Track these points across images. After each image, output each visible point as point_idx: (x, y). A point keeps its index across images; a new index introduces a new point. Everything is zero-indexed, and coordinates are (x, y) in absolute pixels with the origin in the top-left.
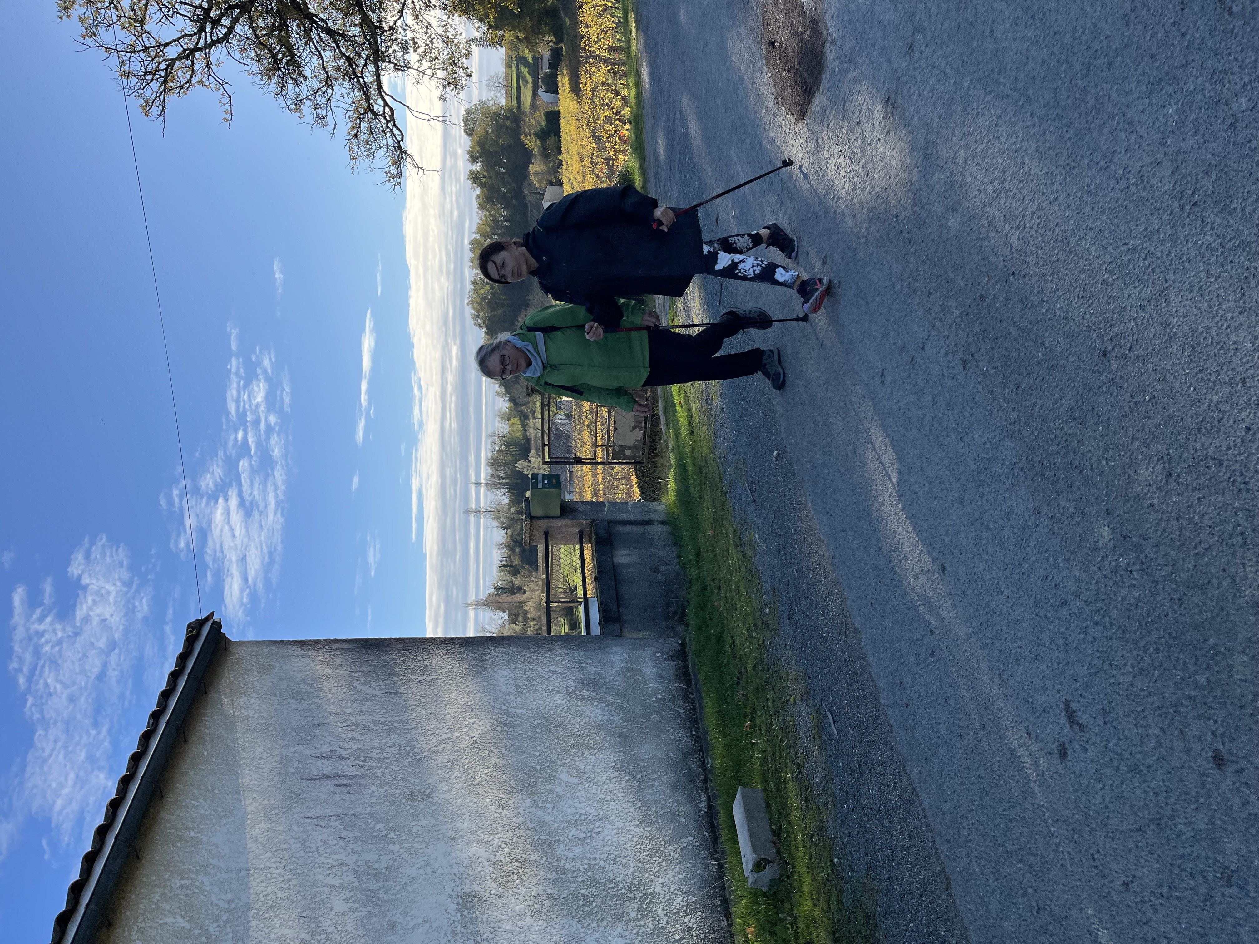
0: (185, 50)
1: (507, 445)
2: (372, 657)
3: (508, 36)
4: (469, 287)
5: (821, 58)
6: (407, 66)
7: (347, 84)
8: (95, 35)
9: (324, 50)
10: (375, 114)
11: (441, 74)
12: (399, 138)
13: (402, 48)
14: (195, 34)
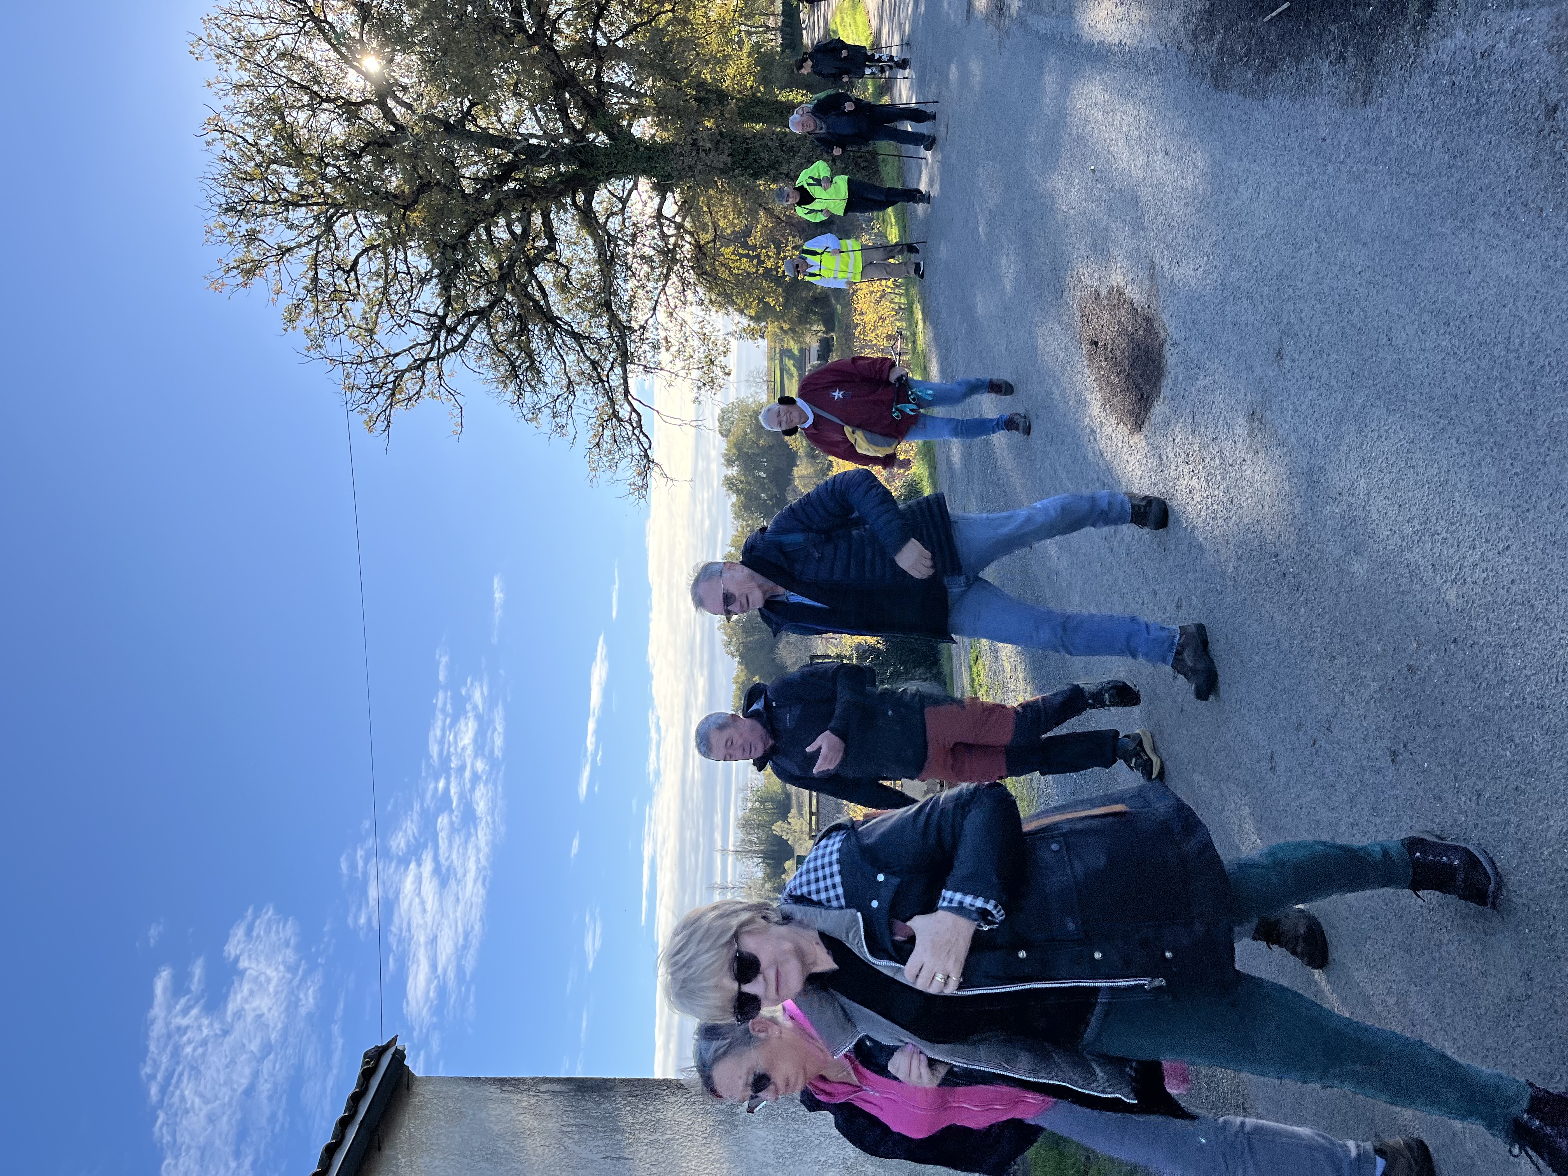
0: (416, 360)
1: (762, 801)
2: (590, 1105)
3: (772, 327)
5: (1160, 364)
6: (659, 367)
7: (590, 389)
8: (320, 347)
9: (567, 354)
10: (620, 420)
11: (695, 374)
12: (647, 446)
13: (654, 347)
14: (428, 343)
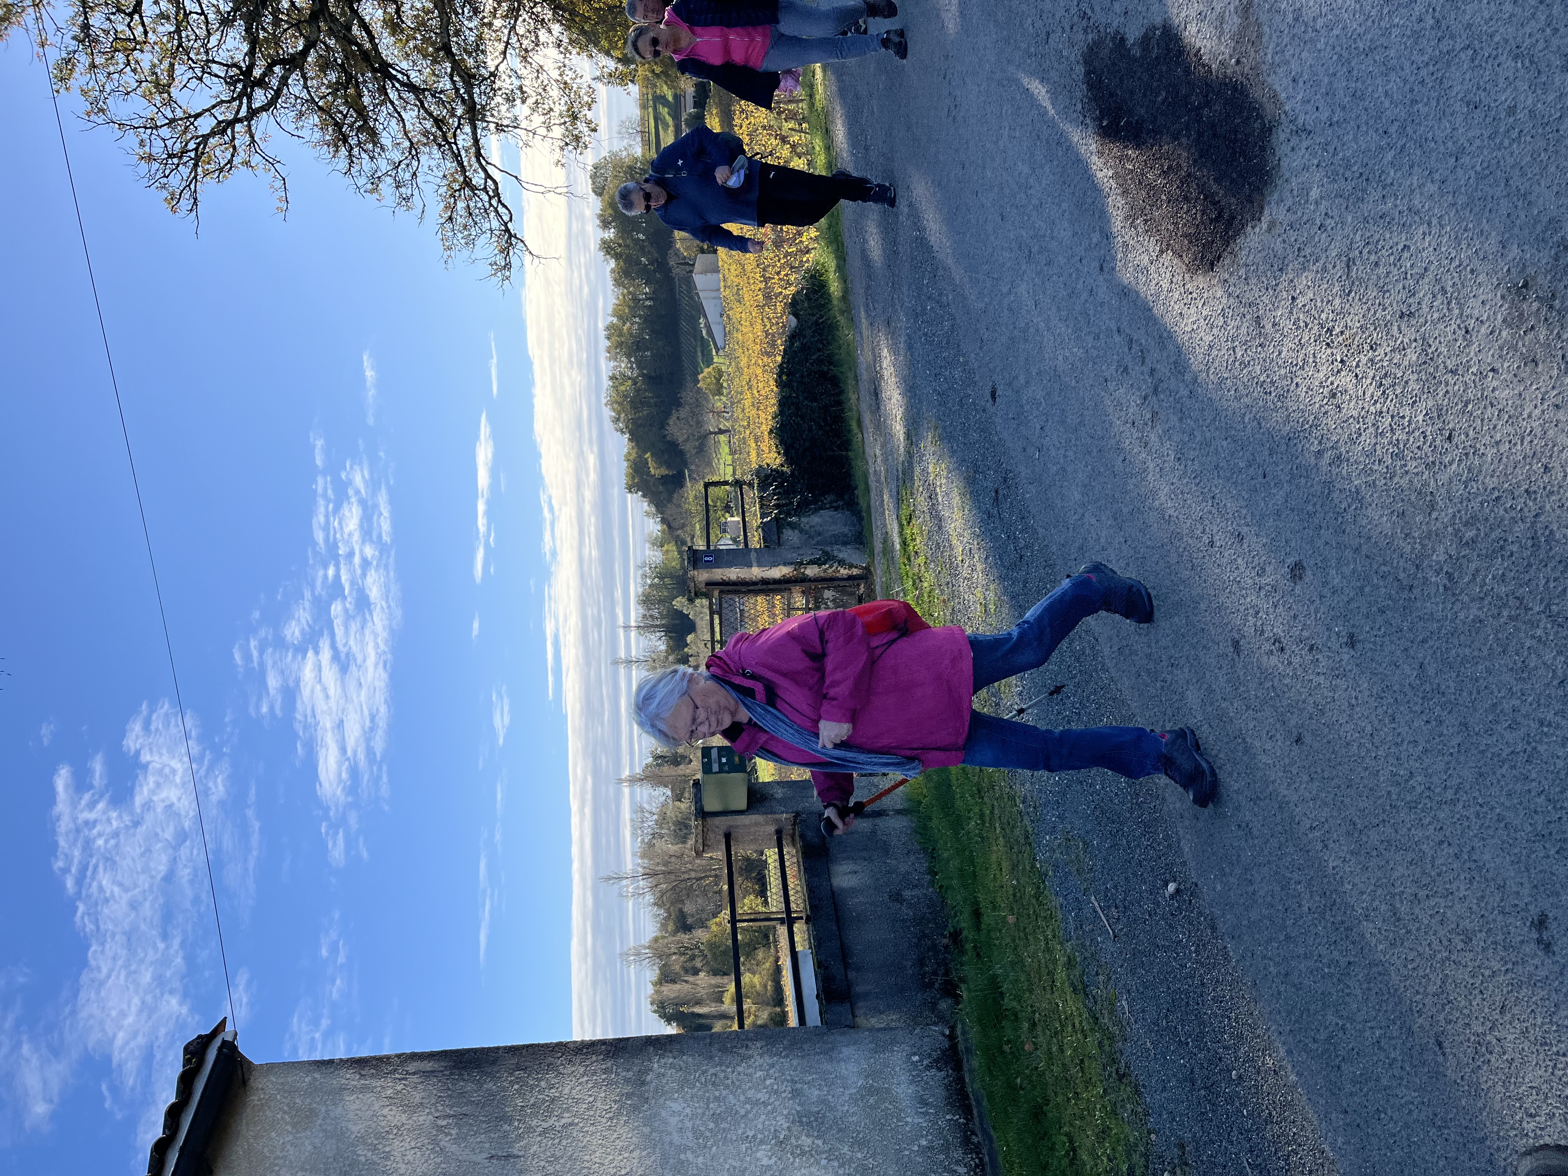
0: (219, 122)
1: (661, 577)
3: (642, 71)
4: (607, 383)
6: (514, 124)
7: (436, 153)
9: (406, 111)
10: (473, 188)
11: (557, 131)
14: (235, 100)
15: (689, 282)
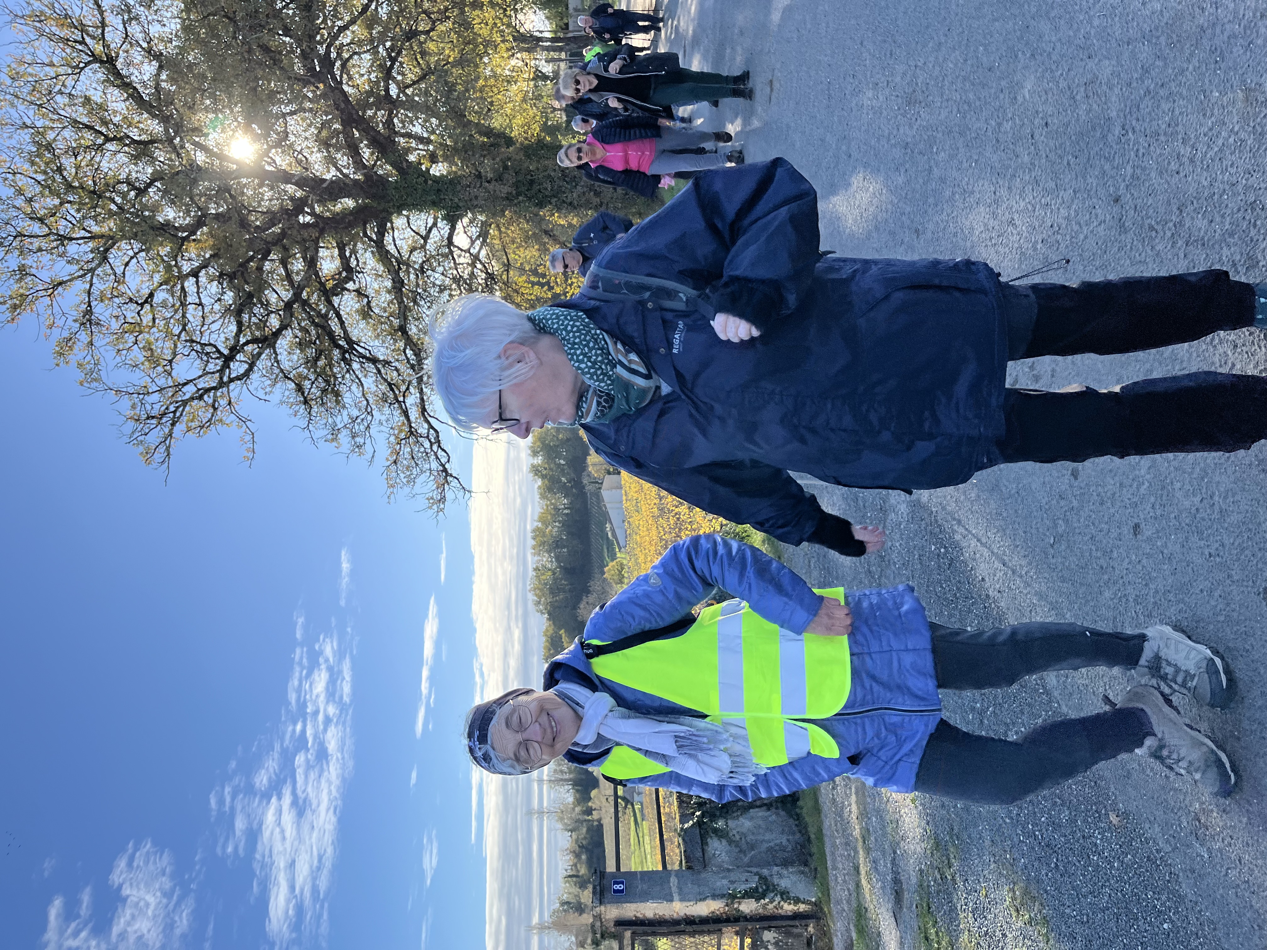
0: (199, 390)
7: (387, 410)
12: (445, 461)
15: (598, 496)
